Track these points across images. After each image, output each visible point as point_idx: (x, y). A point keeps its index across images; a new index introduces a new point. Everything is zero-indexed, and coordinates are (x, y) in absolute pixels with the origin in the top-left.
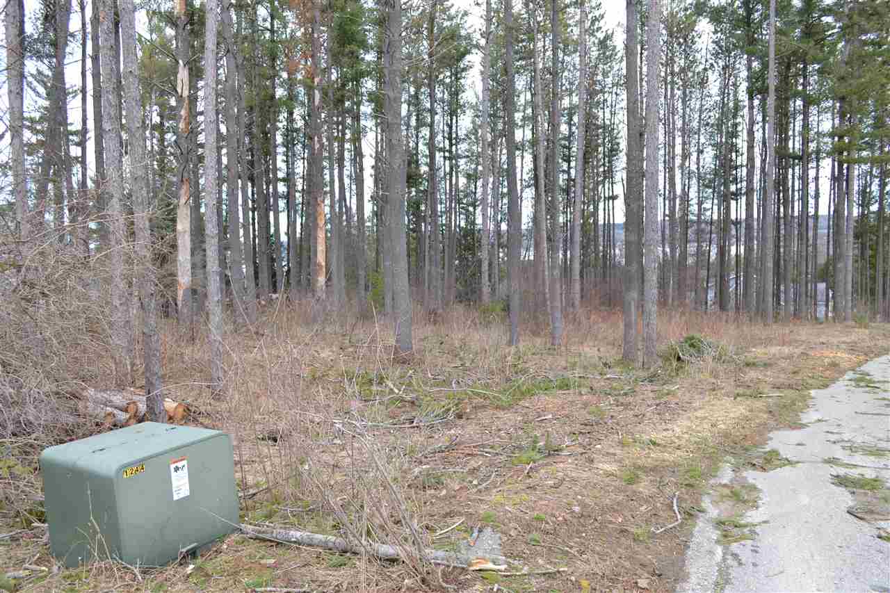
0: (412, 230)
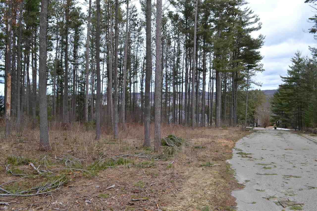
0: (59, 92)
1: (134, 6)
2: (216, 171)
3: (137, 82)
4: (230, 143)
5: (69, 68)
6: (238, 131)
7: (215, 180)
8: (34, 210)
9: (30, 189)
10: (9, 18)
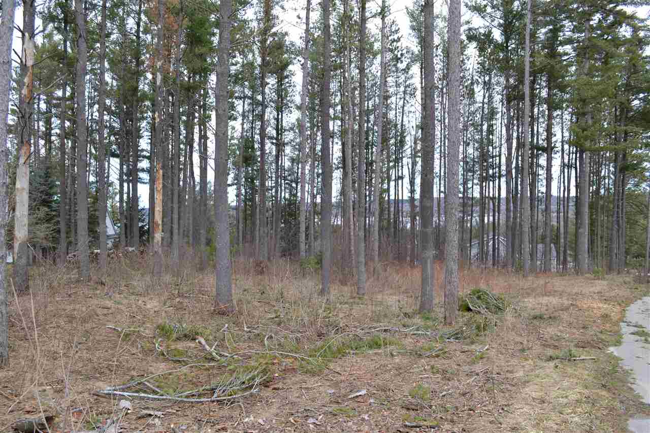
0: (248, 200)
1: (393, 22)
2: (587, 372)
3: (402, 178)
4: (614, 311)
5: (268, 152)
6: (629, 282)
7: (586, 392)
8: (210, 430)
9: (201, 389)
10: (159, 60)
